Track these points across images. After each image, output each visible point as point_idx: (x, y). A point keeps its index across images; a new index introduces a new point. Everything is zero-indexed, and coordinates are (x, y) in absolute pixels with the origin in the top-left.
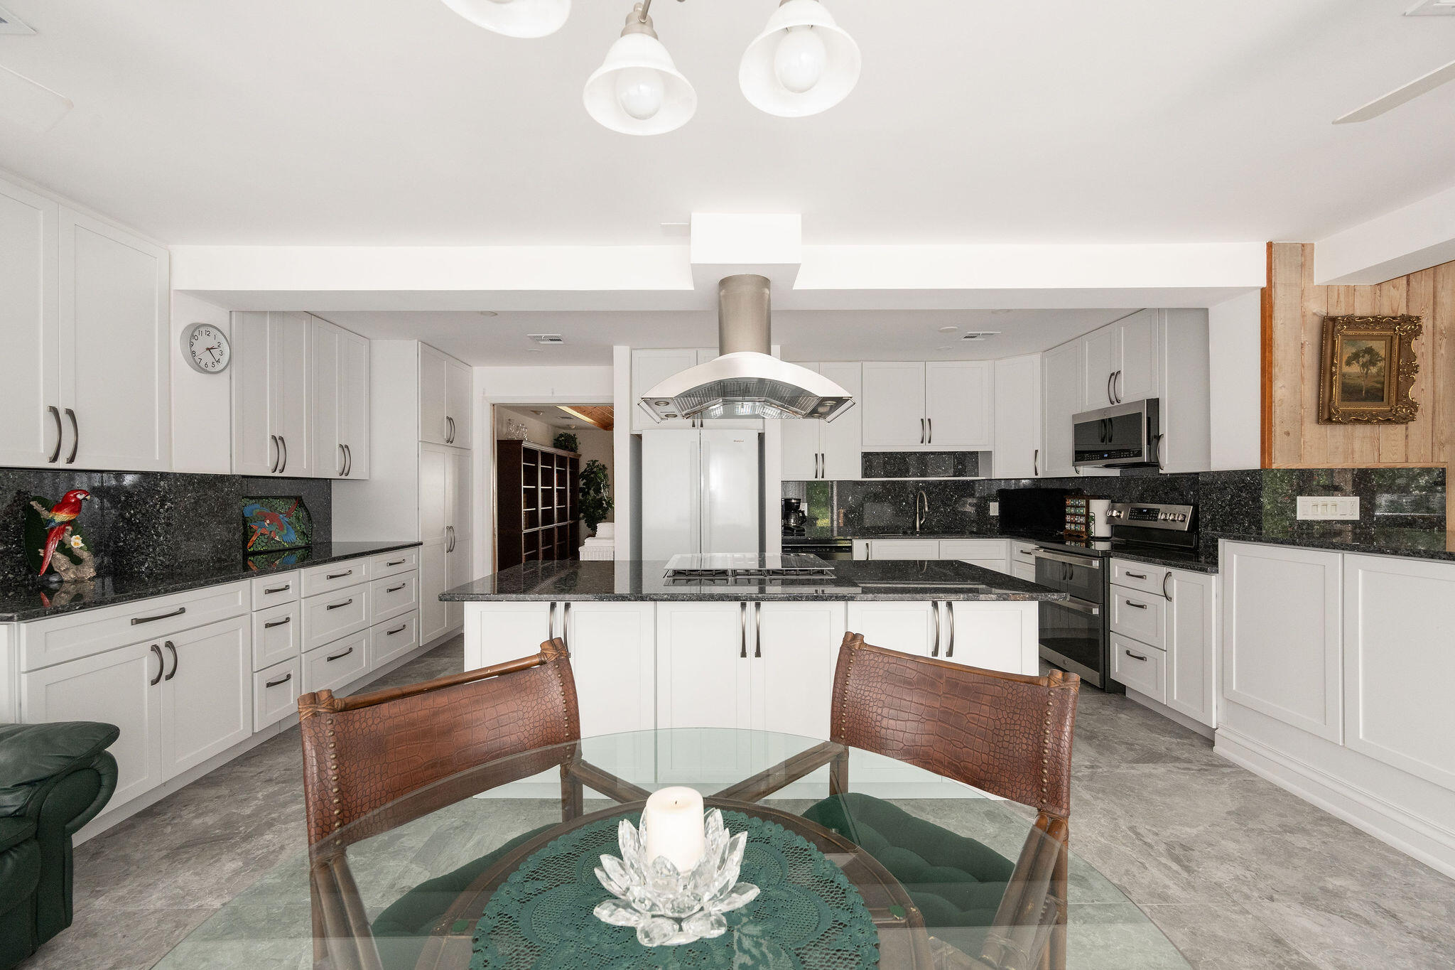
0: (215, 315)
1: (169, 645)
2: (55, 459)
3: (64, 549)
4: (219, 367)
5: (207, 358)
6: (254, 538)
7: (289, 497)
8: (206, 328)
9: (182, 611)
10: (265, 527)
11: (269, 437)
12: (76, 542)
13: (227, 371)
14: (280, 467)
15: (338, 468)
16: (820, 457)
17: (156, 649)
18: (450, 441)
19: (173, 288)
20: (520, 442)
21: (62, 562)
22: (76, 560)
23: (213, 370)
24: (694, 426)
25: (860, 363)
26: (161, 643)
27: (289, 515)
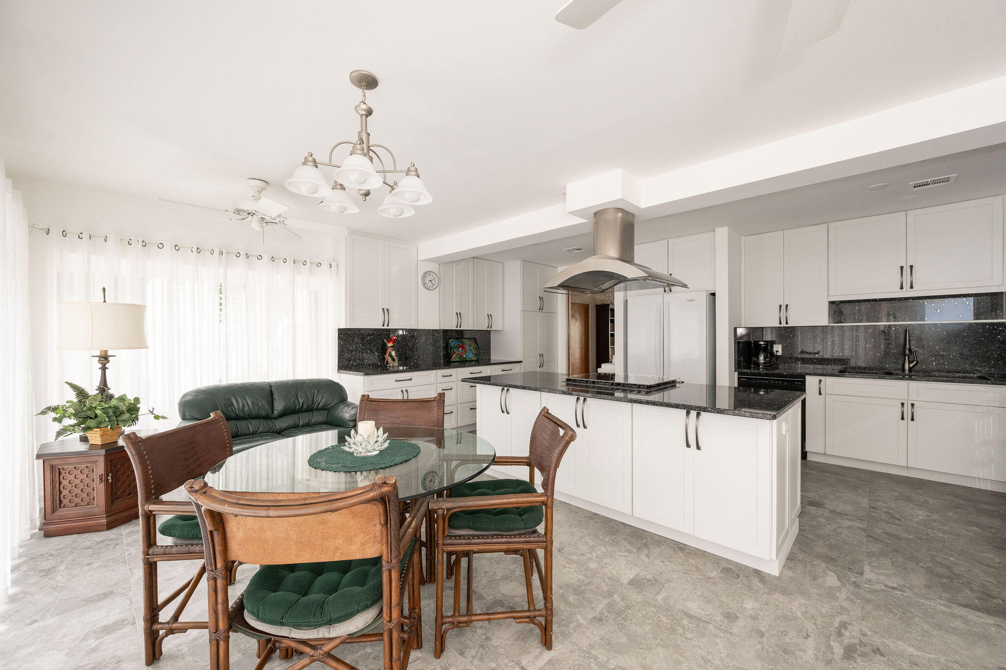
0: (434, 267)
1: (407, 391)
2: (383, 326)
3: (390, 355)
4: (434, 287)
5: (430, 284)
6: (455, 355)
7: (471, 339)
8: (429, 273)
9: (411, 379)
10: (459, 351)
11: (455, 313)
12: (393, 353)
13: (438, 288)
14: (459, 326)
15: (486, 325)
16: (784, 308)
17: (402, 391)
18: (541, 309)
19: (420, 259)
20: (608, 305)
21: (390, 359)
22: (394, 360)
23: (432, 288)
24: (665, 291)
25: (826, 225)
26: (404, 390)
27: (470, 346)
